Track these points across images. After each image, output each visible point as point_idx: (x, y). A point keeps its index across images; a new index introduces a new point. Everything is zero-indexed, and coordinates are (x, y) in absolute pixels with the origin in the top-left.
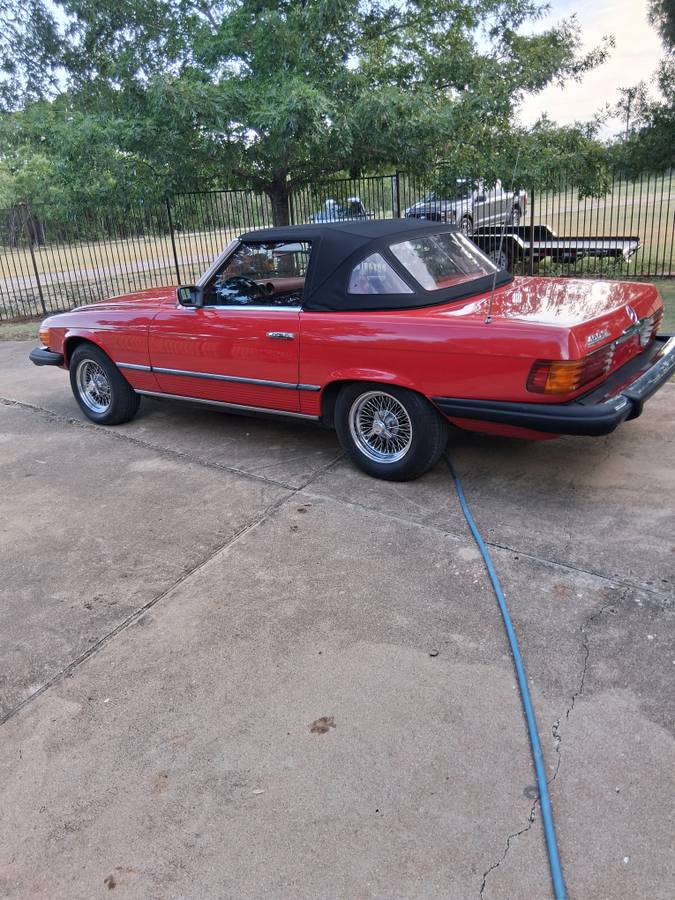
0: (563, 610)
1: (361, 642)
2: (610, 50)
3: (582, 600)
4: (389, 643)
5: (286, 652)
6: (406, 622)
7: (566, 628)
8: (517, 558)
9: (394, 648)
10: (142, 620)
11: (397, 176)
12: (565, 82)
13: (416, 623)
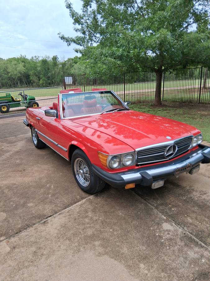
0: (192, 266)
1: (105, 256)
3: (203, 264)
4: (115, 259)
5: (79, 251)
6: (127, 252)
7: (189, 276)
8: (185, 234)
9: (116, 262)
10: (45, 221)
11: (202, 68)
13: (129, 253)
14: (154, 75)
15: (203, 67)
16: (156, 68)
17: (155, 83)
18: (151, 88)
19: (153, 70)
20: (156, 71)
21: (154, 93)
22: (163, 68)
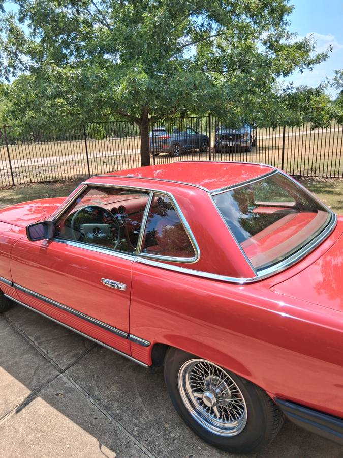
2: (330, 53)
11: (209, 117)
12: (303, 70)
14: (136, 128)
15: (211, 117)
16: (137, 115)
17: (138, 139)
18: (134, 147)
19: (132, 119)
20: (138, 121)
21: (140, 156)
22: (150, 116)
